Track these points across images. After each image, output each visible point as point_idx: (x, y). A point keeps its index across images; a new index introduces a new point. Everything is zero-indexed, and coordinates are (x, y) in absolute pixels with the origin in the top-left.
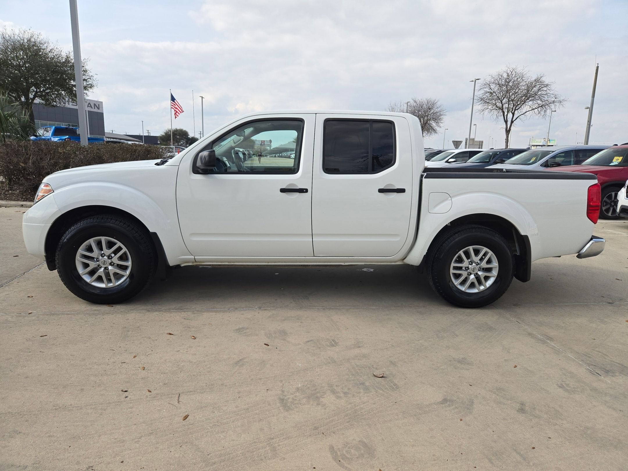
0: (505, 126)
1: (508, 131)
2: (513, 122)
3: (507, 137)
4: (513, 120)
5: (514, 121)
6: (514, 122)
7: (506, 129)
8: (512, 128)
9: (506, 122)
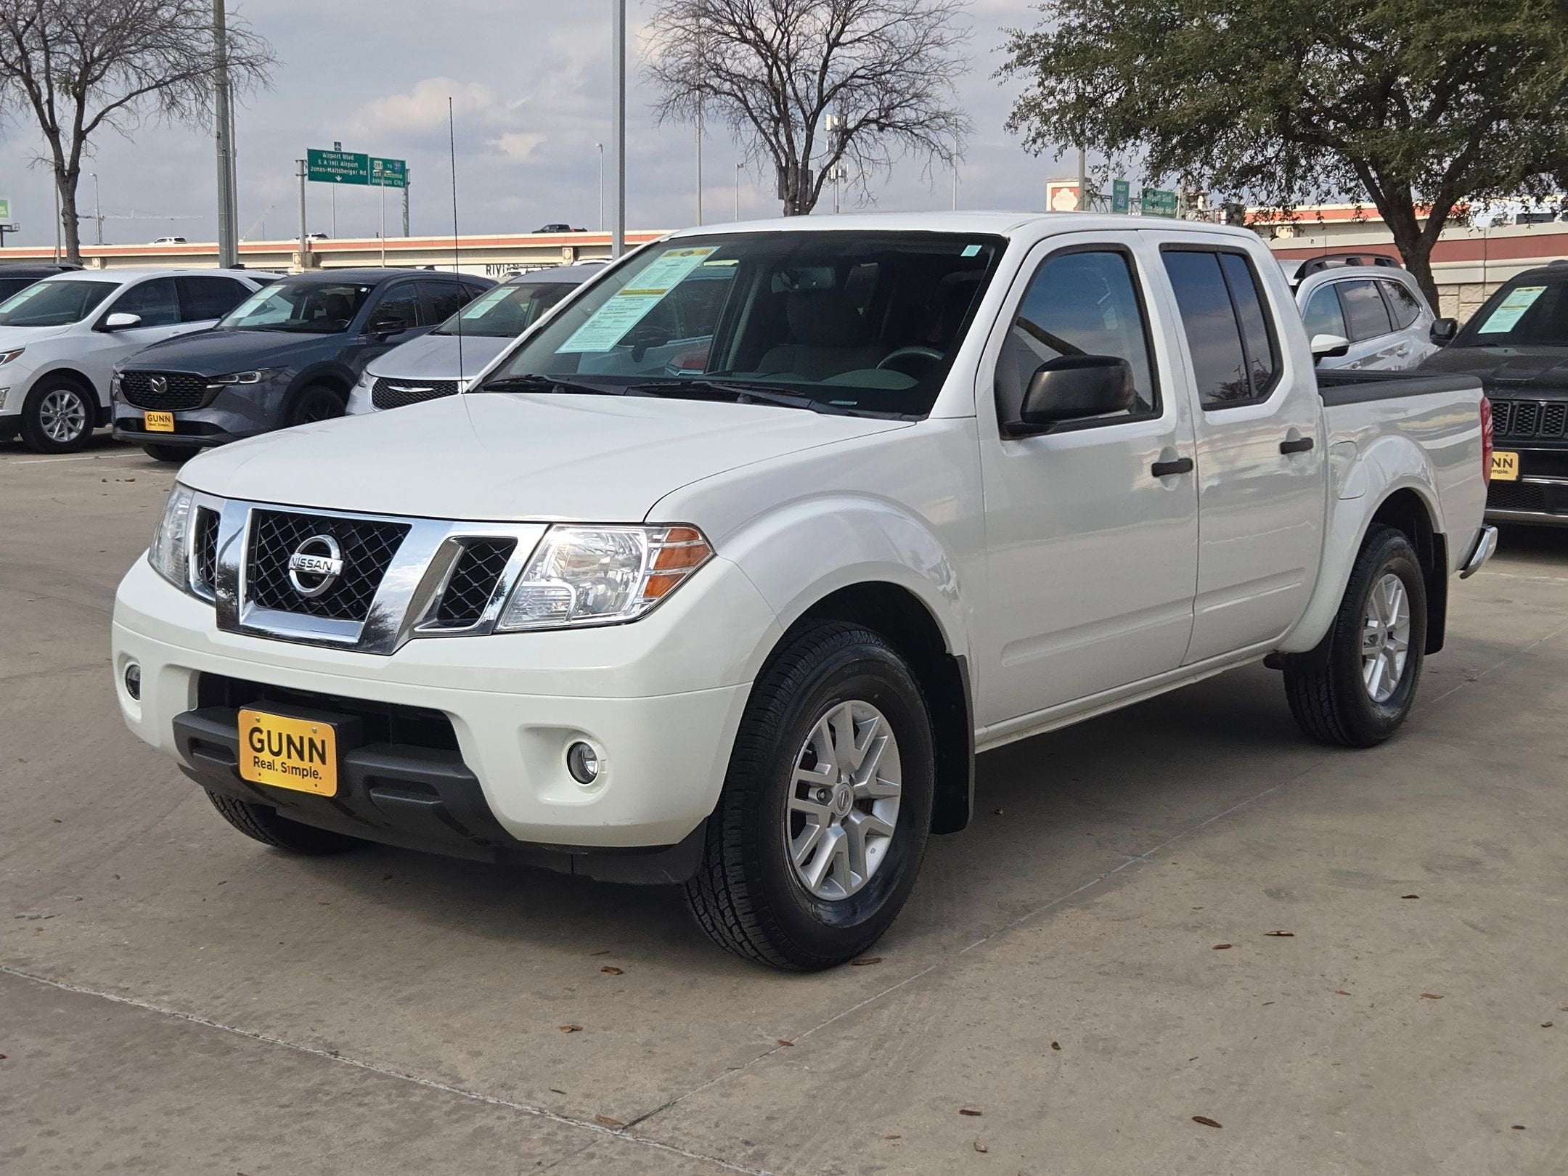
0: (49, 153)
1: (70, 174)
2: (84, 138)
3: (70, 202)
4: (83, 129)
5: (89, 129)
6: (89, 136)
7: (59, 169)
8: (83, 163)
9: (52, 132)
